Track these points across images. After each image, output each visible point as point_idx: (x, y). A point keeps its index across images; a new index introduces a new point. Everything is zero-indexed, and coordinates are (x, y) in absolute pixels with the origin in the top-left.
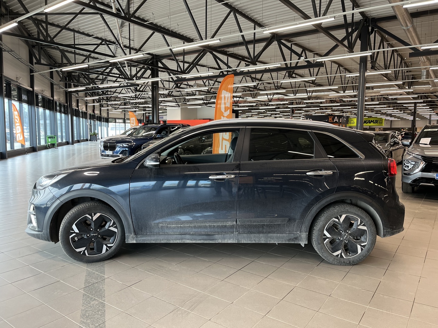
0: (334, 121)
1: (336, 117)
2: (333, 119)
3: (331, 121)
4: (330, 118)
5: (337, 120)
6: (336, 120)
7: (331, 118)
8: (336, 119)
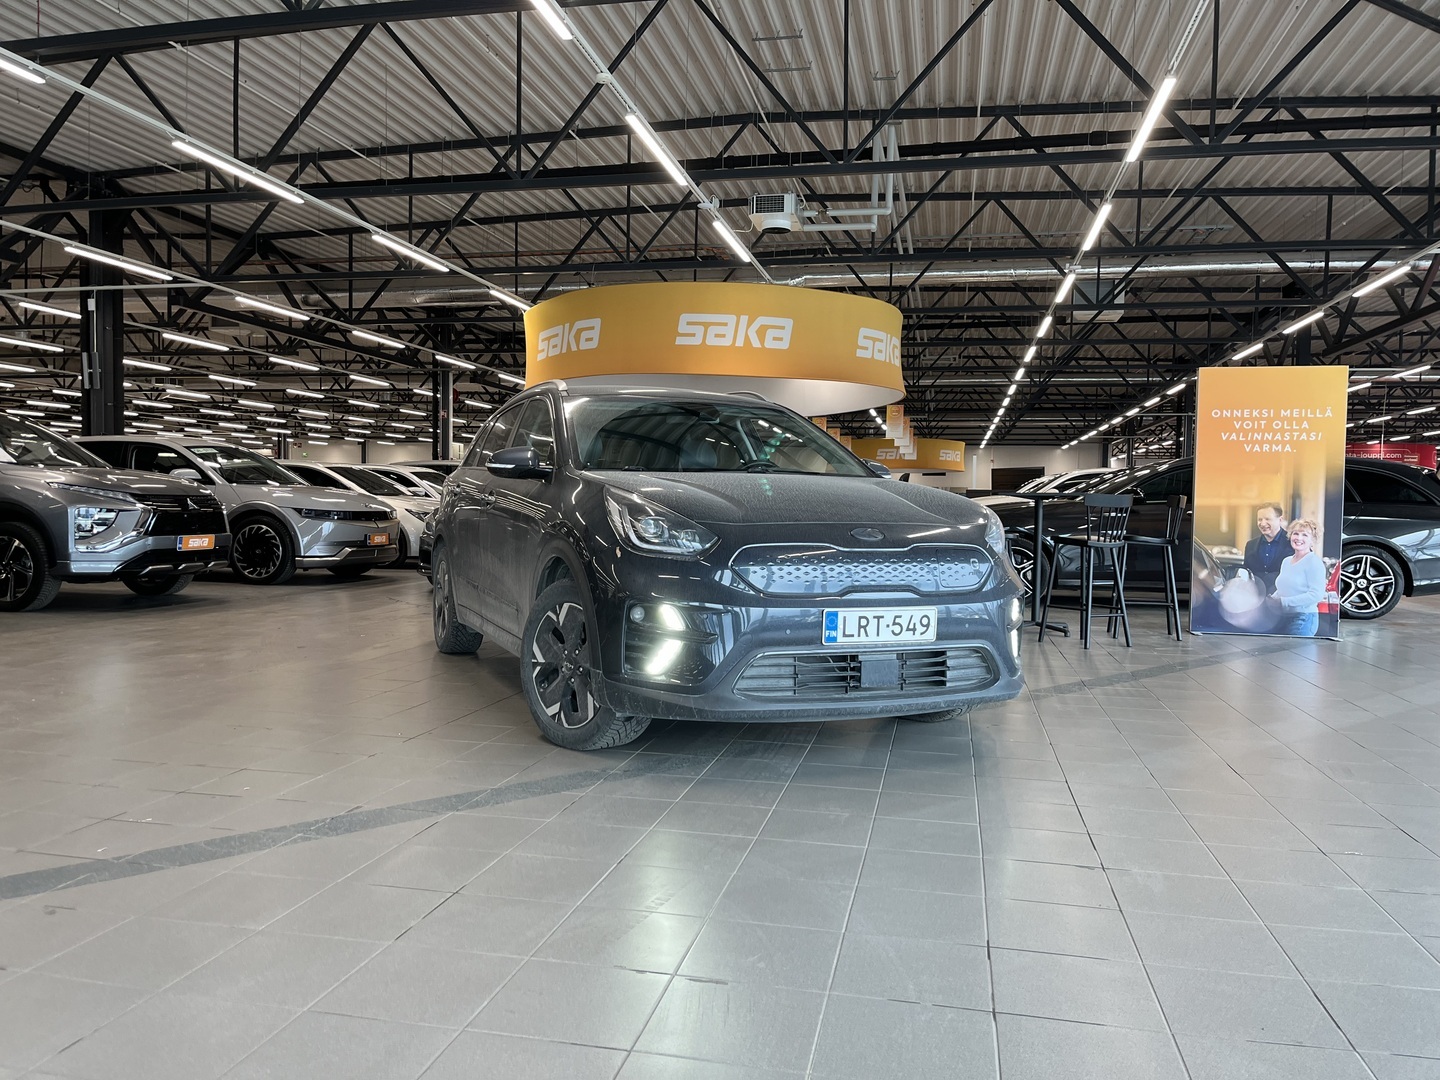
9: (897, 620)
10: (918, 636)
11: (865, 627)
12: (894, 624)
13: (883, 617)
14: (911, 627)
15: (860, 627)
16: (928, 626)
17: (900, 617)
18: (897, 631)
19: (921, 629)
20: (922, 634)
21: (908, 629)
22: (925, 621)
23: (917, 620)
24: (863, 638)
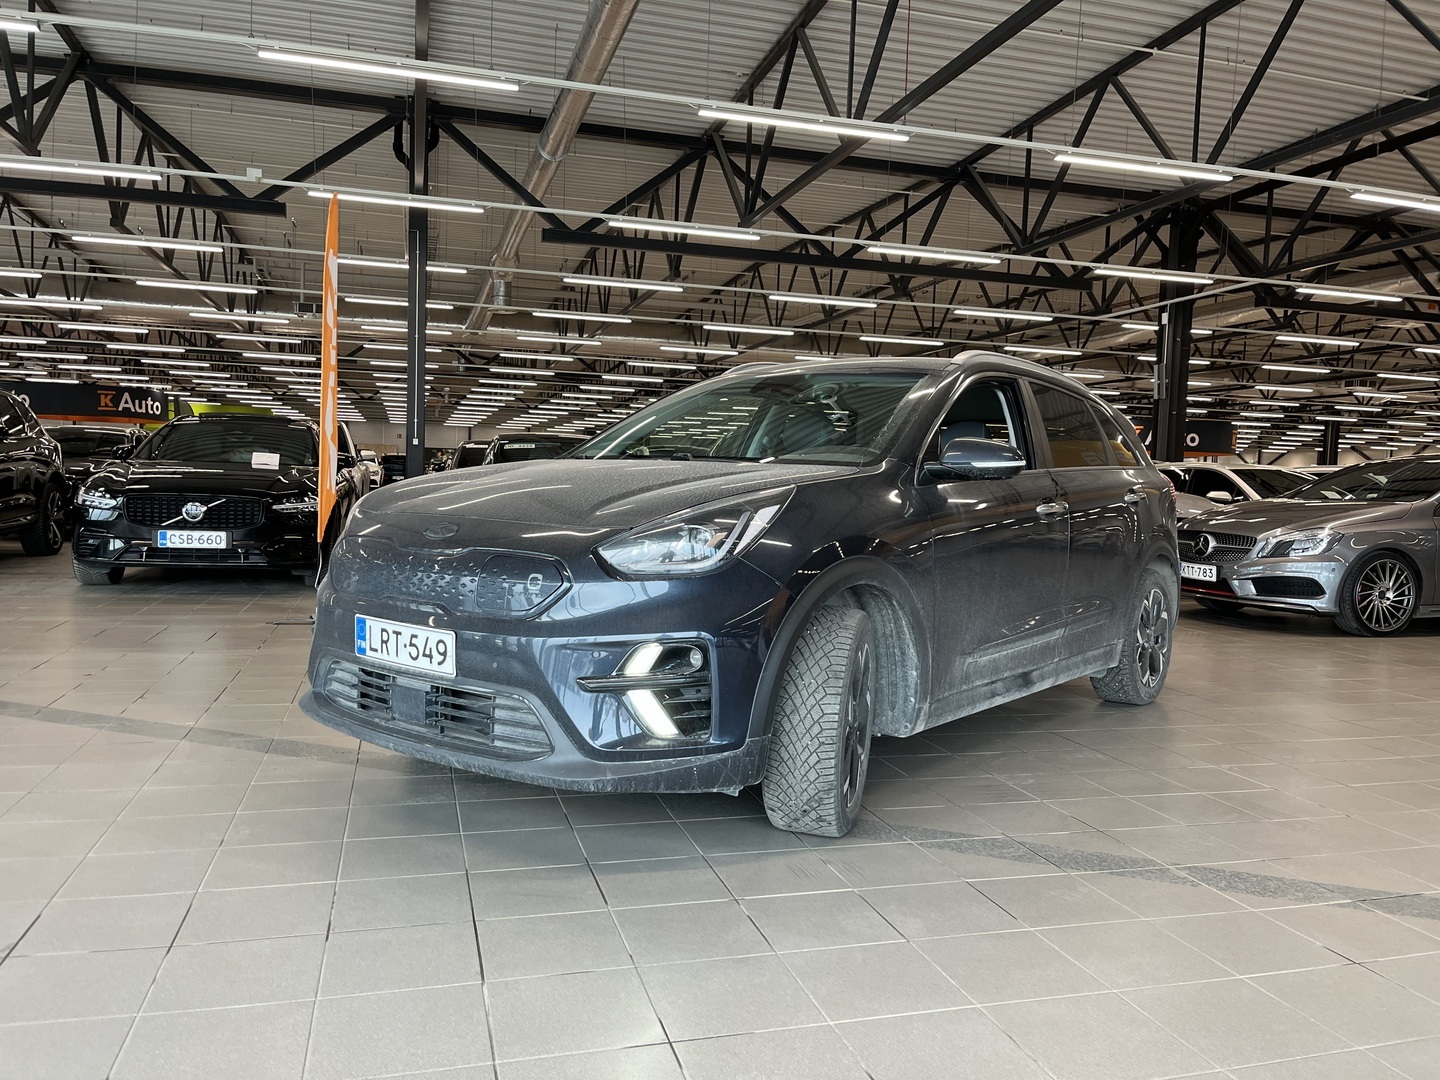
0: (120, 409)
1: (126, 396)
2: (116, 401)
3: (107, 406)
4: (102, 397)
5: (130, 405)
6: (126, 406)
7: (106, 395)
8: (126, 402)
9: (414, 641)
10: (435, 666)
11: (386, 642)
12: (411, 645)
13: (400, 633)
14: (427, 652)
15: (383, 642)
16: (444, 654)
17: (416, 636)
18: (414, 655)
19: (438, 658)
20: (440, 664)
21: (424, 655)
22: (442, 649)
23: (432, 644)
24: (385, 656)
